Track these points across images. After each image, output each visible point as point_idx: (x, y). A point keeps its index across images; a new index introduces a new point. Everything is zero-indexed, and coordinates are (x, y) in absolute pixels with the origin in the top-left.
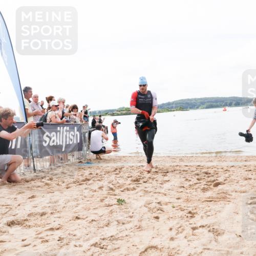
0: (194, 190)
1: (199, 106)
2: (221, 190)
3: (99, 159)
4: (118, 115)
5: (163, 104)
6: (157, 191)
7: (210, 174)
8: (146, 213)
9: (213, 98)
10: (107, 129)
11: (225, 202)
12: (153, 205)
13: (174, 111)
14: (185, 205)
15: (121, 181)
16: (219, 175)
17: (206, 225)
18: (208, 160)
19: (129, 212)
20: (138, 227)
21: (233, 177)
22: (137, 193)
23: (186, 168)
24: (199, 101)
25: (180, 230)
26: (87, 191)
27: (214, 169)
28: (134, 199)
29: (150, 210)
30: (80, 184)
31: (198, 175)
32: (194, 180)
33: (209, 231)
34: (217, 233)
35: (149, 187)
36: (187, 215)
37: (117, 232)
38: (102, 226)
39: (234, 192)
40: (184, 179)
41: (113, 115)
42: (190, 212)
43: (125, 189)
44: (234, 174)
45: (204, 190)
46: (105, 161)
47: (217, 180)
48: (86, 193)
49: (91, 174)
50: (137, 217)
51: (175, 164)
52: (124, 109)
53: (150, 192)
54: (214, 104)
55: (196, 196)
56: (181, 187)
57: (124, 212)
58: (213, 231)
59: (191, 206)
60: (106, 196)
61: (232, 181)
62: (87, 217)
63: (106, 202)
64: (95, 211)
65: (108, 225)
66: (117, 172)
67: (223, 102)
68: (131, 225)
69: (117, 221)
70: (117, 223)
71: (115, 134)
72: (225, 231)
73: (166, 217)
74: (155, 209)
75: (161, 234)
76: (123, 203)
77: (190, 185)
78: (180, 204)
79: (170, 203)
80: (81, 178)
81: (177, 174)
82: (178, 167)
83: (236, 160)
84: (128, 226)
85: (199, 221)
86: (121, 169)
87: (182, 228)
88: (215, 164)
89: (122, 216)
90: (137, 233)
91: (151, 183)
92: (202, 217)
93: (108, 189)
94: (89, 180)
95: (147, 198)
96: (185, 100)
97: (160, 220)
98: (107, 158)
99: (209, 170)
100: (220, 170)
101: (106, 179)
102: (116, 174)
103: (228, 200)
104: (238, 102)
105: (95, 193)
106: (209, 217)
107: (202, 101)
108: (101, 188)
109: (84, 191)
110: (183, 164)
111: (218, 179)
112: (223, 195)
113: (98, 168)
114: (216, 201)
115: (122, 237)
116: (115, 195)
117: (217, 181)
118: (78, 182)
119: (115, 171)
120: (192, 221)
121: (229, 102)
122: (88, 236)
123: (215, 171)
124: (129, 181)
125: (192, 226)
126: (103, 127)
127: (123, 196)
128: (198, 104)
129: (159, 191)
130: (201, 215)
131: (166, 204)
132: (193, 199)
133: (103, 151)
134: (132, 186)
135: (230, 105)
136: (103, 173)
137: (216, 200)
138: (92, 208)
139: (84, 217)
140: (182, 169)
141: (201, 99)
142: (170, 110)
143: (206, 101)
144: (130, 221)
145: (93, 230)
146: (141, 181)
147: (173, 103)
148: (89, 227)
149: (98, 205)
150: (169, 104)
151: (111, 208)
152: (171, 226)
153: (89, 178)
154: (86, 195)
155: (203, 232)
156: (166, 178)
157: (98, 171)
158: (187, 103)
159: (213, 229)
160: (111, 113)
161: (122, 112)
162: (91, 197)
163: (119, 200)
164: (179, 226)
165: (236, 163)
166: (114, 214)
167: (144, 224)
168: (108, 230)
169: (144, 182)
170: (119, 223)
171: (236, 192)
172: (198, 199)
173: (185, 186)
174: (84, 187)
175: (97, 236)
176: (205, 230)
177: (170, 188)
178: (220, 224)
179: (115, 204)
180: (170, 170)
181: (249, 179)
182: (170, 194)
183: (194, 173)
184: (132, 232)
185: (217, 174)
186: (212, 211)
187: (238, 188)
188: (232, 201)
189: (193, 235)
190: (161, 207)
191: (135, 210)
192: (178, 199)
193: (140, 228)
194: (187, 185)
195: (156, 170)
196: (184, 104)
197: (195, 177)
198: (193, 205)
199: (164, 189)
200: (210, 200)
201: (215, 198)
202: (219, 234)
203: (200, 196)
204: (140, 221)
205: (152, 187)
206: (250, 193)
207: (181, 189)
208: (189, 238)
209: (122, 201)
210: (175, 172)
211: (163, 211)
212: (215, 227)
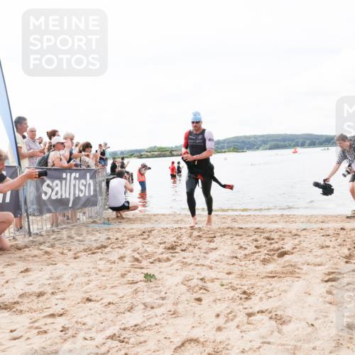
0: (251, 262)
1: (260, 145)
2: (288, 261)
3: (119, 218)
4: (148, 157)
6: (200, 262)
7: (273, 239)
8: (184, 293)
9: (279, 135)
10: (132, 176)
11: (292, 278)
12: (195, 282)
13: (225, 152)
14: (238, 282)
15: (150, 249)
16: (286, 241)
17: (267, 310)
18: (271, 219)
19: (161, 291)
20: (171, 313)
21: (304, 244)
22: (172, 265)
23: (240, 232)
24: (259, 139)
25: (231, 316)
26: (103, 262)
27: (279, 233)
28: (168, 274)
29: (190, 289)
30: (93, 253)
31: (256, 241)
32: (252, 249)
33: (271, 318)
34: (281, 320)
35: (188, 257)
36: (241, 296)
37: (144, 319)
38: (122, 310)
39: (306, 265)
40: (237, 247)
41: (141, 157)
42: (244, 293)
43: (155, 260)
44: (306, 240)
45: (265, 262)
46: (129, 220)
47: (283, 248)
48: (101, 265)
49: (109, 238)
50: (171, 299)
51: (227, 225)
52: (156, 149)
53: (191, 264)
54: (282, 143)
55: (253, 270)
56: (233, 257)
57: (154, 291)
58: (276, 318)
59: (247, 283)
60: (128, 269)
61: (303, 250)
62: (102, 299)
63: (130, 277)
64: (114, 291)
65: (130, 309)
66: (145, 236)
67: (293, 140)
68: (162, 310)
69: (144, 304)
70: (143, 307)
71: (143, 184)
72: (291, 317)
73: (212, 298)
74: (197, 288)
75: (204, 323)
76: (152, 280)
77: (246, 255)
78: (230, 281)
79: (218, 279)
80: (95, 245)
81: (227, 239)
82: (230, 230)
83: (309, 221)
84: (158, 311)
85: (256, 304)
86: (150, 232)
87: (233, 314)
88: (279, 226)
89: (151, 297)
90: (170, 321)
91: (192, 252)
92: (261, 299)
93: (131, 259)
94: (105, 247)
95: (186, 273)
96: (241, 137)
97: (203, 302)
98: (131, 217)
99: (273, 233)
100: (286, 235)
101: (130, 246)
102: (144, 239)
103: (297, 275)
104: (312, 142)
105: (113, 266)
106: (270, 299)
107: (265, 139)
108: (122, 258)
109: (99, 262)
111: (284, 246)
112: (291, 269)
113: (119, 231)
114: (280, 277)
115: (150, 326)
116: (142, 268)
117: (282, 250)
118: (91, 250)
119: (142, 235)
120: (247, 304)
121: (301, 141)
122: (102, 325)
123: (280, 236)
124: (161, 249)
125: (247, 311)
126: (126, 174)
127: (152, 270)
128: (259, 143)
129: (203, 263)
130: (259, 296)
131: (212, 281)
132: (249, 274)
133: (125, 207)
134: (165, 256)
135: (303, 145)
136: (126, 238)
137: (281, 275)
138: (109, 286)
139: (98, 299)
140: (235, 233)
141: (263, 136)
142: (219, 151)
143: (269, 139)
144: (162, 305)
145: (110, 316)
146: (178, 249)
147: (224, 141)
148: (104, 312)
149: (118, 282)
150: (218, 142)
151: (135, 286)
152: (217, 311)
153: (105, 244)
154: (101, 267)
155: (263, 320)
156: (213, 245)
157: (118, 235)
158: (243, 142)
159: (276, 315)
160: (138, 154)
161: (154, 153)
162: (108, 271)
164: (229, 311)
165: (309, 224)
166: (140, 294)
167: (180, 308)
168: (130, 317)
169: (182, 250)
170: (146, 306)
171: (308, 264)
172: (256, 274)
173: (239, 256)
174: (99, 257)
175: (115, 325)
176: (265, 317)
177: (218, 258)
178: (286, 308)
179: (141, 281)
180: (219, 234)
181: (327, 247)
182: (218, 267)
183: (251, 238)
184: (163, 319)
185: (283, 239)
186: (275, 291)
187: (311, 259)
188: (303, 276)
189: (248, 324)
190: (205, 284)
191: (169, 289)
192: (229, 273)
193: (174, 314)
194: (242, 255)
195: (199, 234)
196: (238, 142)
197: (252, 243)
198: (249, 282)
199: (209, 261)
200: (272, 276)
201: (279, 273)
202: (284, 323)
203: (259, 270)
204: (176, 304)
205: (193, 257)
206: (327, 266)
207: (234, 261)
208: (243, 328)
209: (152, 277)
210: (226, 237)
211: (208, 291)
212: (279, 313)
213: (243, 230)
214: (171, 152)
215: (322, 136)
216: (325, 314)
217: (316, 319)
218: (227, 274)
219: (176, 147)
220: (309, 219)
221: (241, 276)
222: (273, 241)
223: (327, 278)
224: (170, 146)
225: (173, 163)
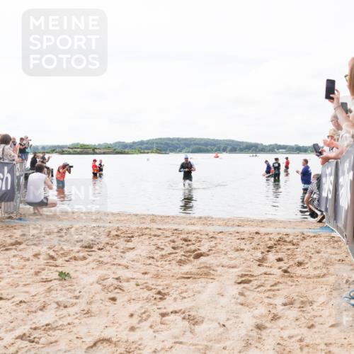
0: (167, 263)
1: (183, 148)
2: (203, 263)
4: (70, 153)
5: (134, 143)
6: (116, 262)
7: (190, 241)
8: (98, 293)
9: (202, 139)
10: (52, 172)
11: (207, 280)
12: (110, 281)
13: (148, 153)
14: (154, 282)
15: (66, 247)
16: (202, 243)
17: (180, 311)
18: (189, 222)
19: (75, 290)
20: (85, 312)
21: (220, 247)
22: (88, 263)
23: (159, 232)
24: (182, 142)
25: (144, 316)
26: (17, 259)
27: (196, 235)
28: (83, 273)
29: (105, 288)
30: (7, 250)
31: (174, 242)
32: (169, 249)
33: (184, 318)
34: (193, 321)
35: (105, 256)
36: (155, 296)
37: (57, 318)
38: (34, 309)
39: (221, 267)
40: (155, 247)
41: (62, 153)
42: (159, 293)
43: (71, 258)
44: (222, 242)
45: (181, 263)
47: (199, 250)
48: (15, 261)
49: (24, 235)
50: (86, 298)
51: (145, 226)
52: (79, 146)
53: (107, 263)
54: (204, 147)
55: (169, 270)
56: (150, 258)
57: (68, 290)
58: (189, 319)
59: (162, 283)
60: (43, 267)
61: (218, 252)
62: (13, 297)
63: (44, 275)
64: (26, 289)
65: (42, 308)
67: (215, 145)
68: (76, 309)
69: (57, 303)
70: (56, 306)
72: (203, 318)
73: (127, 298)
74: (112, 288)
75: (118, 323)
76: (66, 278)
77: (162, 256)
78: (146, 281)
79: (134, 279)
80: (9, 241)
81: (145, 239)
82: (148, 230)
83: (226, 224)
84: (72, 310)
85: (170, 304)
87: (147, 314)
88: (197, 228)
89: (64, 296)
90: (83, 321)
91: (109, 251)
92: (175, 299)
93: (47, 257)
94: (20, 243)
95: (101, 272)
97: (118, 302)
98: (49, 214)
99: (190, 235)
100: (203, 237)
103: (212, 277)
104: (234, 148)
105: (27, 263)
106: (184, 300)
107: (188, 142)
108: (36, 256)
109: (12, 259)
110: (155, 226)
111: (200, 248)
112: (205, 270)
114: (195, 278)
115: (62, 325)
116: (57, 266)
117: (199, 252)
118: (4, 246)
119: (59, 232)
120: (161, 304)
121: (223, 146)
122: (12, 325)
123: (197, 238)
124: (77, 248)
125: (161, 311)
127: (67, 268)
128: (182, 146)
129: (119, 263)
130: (174, 296)
131: (128, 281)
132: (165, 275)
133: (44, 203)
134: (81, 254)
135: (224, 150)
137: (196, 276)
138: (21, 284)
139: (9, 297)
140: (153, 233)
141: (186, 139)
142: (142, 151)
143: (192, 143)
144: (76, 304)
145: (21, 315)
146: (95, 248)
147: (148, 142)
148: (15, 311)
149: (31, 280)
150: (142, 143)
151: (49, 284)
152: (131, 311)
153: (20, 241)
154: (14, 264)
155: (176, 320)
156: (130, 245)
158: (167, 144)
159: (189, 315)
160: (60, 150)
161: (76, 150)
162: (22, 269)
163: (61, 274)
164: (143, 311)
165: (226, 228)
166: (54, 292)
167: (94, 308)
168: (42, 316)
169: (99, 249)
171: (223, 266)
172: (171, 275)
173: (155, 256)
174: (13, 254)
175: (25, 324)
176: (178, 317)
177: (135, 258)
178: (199, 309)
179: (55, 279)
180: (137, 234)
181: (242, 250)
182: (134, 267)
183: (168, 239)
184: (76, 318)
185: (200, 241)
186: (190, 292)
187: (226, 261)
188: (217, 278)
189: (161, 323)
190: (120, 284)
191: (83, 288)
192: (145, 273)
193: (88, 313)
194: (158, 255)
195: (116, 233)
196: (162, 144)
197: (170, 244)
198: (165, 283)
199: (125, 260)
200: (188, 277)
201: (194, 274)
202: (196, 323)
203: (174, 271)
204: (90, 303)
205: (110, 256)
206: (240, 269)
207: (150, 261)
208: (156, 328)
209: (66, 276)
210: (144, 237)
211: (123, 290)
212: (191, 313)
213: (161, 231)
214: (93, 150)
215: (243, 143)
216: (236, 315)
217: (228, 319)
218: (143, 274)
219: (99, 145)
220: (226, 222)
221: (157, 276)
222: (190, 243)
223: (240, 280)
224: (93, 144)
225: (95, 161)
